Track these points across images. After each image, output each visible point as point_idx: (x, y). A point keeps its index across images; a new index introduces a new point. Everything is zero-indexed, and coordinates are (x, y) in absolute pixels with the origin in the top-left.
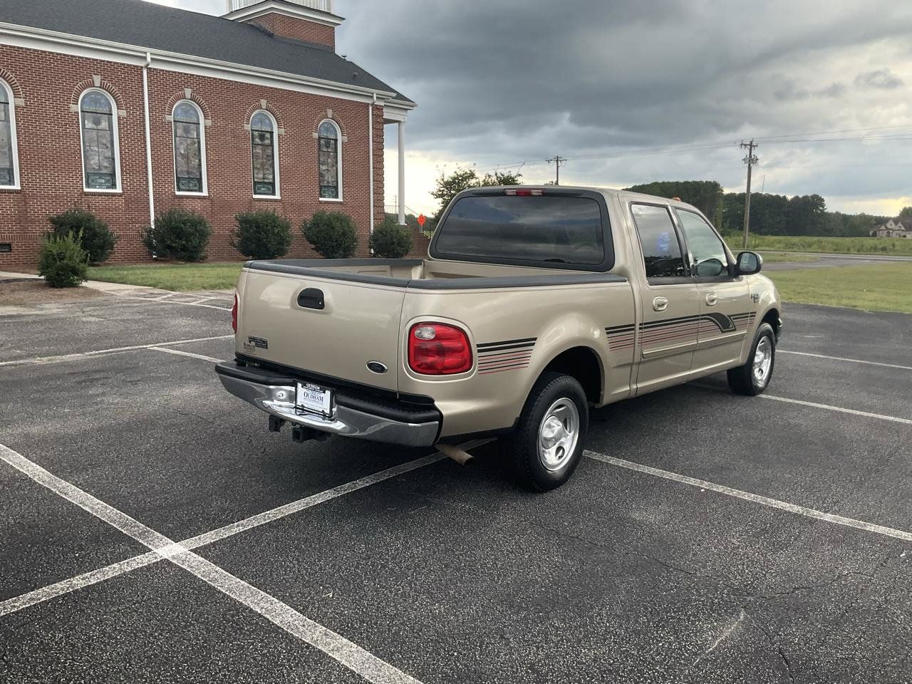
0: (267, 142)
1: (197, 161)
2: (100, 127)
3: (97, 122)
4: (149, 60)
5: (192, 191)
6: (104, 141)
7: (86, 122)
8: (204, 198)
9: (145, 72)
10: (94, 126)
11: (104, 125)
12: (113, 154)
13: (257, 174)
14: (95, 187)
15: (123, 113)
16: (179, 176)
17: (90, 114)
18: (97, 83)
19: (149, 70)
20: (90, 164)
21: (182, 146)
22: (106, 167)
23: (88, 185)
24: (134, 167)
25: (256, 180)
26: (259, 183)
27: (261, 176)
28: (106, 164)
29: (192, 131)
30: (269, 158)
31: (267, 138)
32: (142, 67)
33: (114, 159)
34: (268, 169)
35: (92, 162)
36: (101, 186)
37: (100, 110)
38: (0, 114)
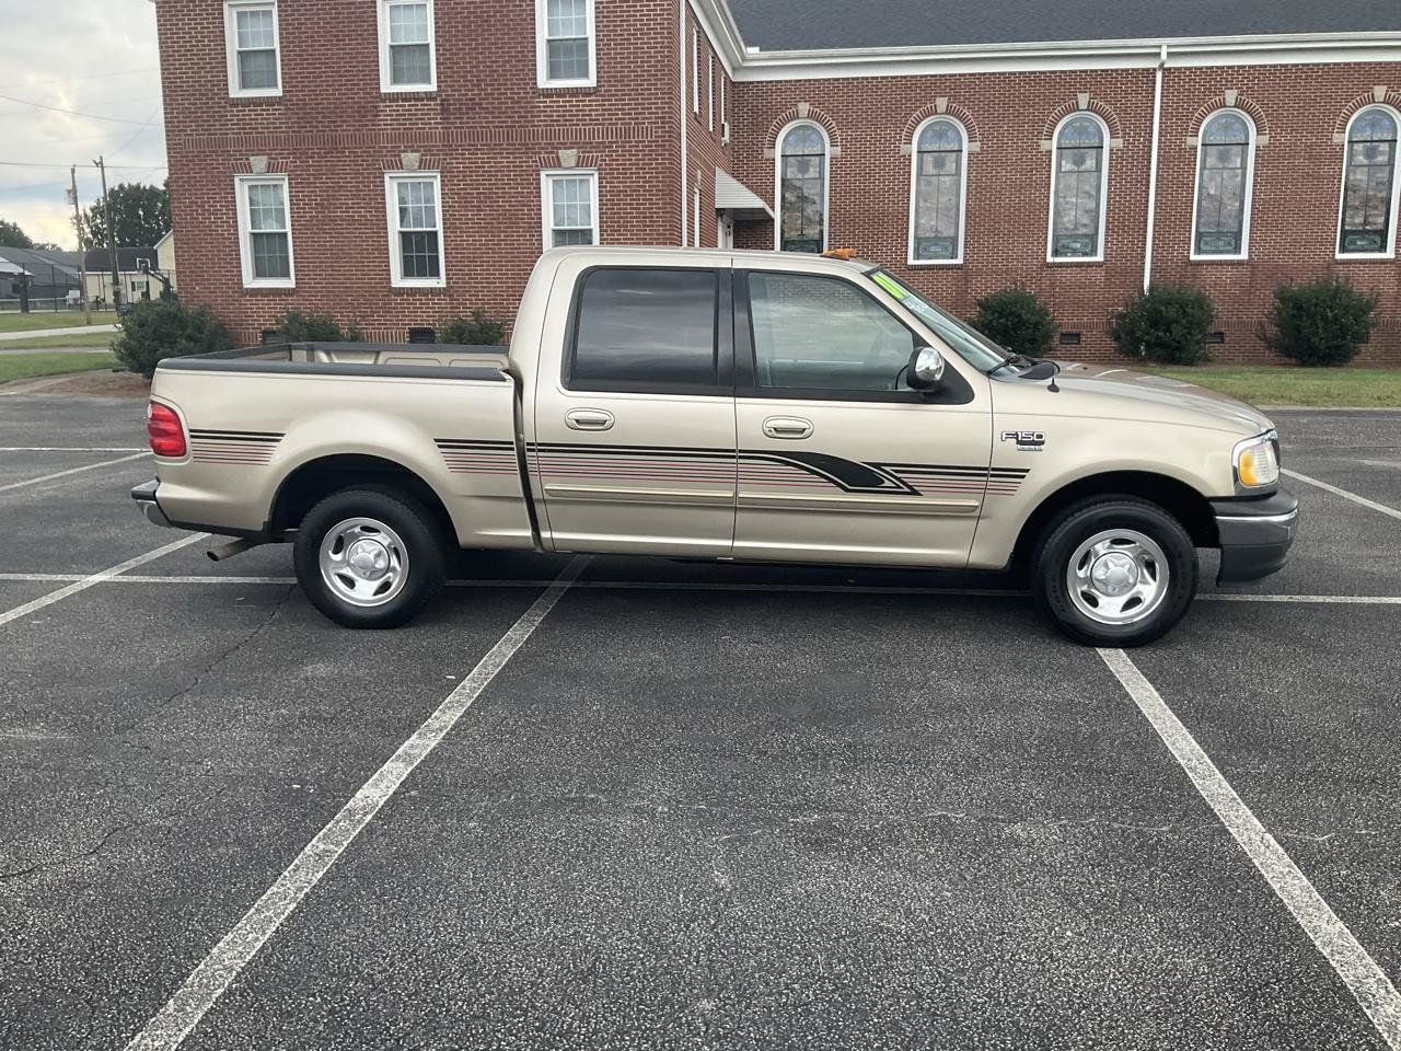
0: (1381, 159)
1: (1237, 204)
2: (1083, 168)
3: (1079, 161)
4: (1164, 56)
5: (1221, 252)
6: (1087, 188)
7: (1063, 163)
8: (1240, 263)
9: (1159, 76)
10: (1075, 168)
11: (1090, 163)
12: (1098, 206)
13: (1352, 217)
14: (1066, 256)
15: (1119, 143)
16: (1202, 230)
17: (1069, 151)
18: (1083, 104)
19: (1167, 71)
20: (1063, 223)
21: (1213, 183)
22: (1085, 225)
23: (1056, 252)
24: (1126, 222)
25: (1347, 228)
26: (1352, 232)
27: (1359, 220)
28: (1086, 221)
29: (1233, 158)
30: (1382, 187)
31: (1383, 153)
32: (1155, 70)
33: (1098, 213)
34: (1376, 208)
35: (1066, 219)
36: (1075, 252)
37: (1087, 143)
38: (950, 167)
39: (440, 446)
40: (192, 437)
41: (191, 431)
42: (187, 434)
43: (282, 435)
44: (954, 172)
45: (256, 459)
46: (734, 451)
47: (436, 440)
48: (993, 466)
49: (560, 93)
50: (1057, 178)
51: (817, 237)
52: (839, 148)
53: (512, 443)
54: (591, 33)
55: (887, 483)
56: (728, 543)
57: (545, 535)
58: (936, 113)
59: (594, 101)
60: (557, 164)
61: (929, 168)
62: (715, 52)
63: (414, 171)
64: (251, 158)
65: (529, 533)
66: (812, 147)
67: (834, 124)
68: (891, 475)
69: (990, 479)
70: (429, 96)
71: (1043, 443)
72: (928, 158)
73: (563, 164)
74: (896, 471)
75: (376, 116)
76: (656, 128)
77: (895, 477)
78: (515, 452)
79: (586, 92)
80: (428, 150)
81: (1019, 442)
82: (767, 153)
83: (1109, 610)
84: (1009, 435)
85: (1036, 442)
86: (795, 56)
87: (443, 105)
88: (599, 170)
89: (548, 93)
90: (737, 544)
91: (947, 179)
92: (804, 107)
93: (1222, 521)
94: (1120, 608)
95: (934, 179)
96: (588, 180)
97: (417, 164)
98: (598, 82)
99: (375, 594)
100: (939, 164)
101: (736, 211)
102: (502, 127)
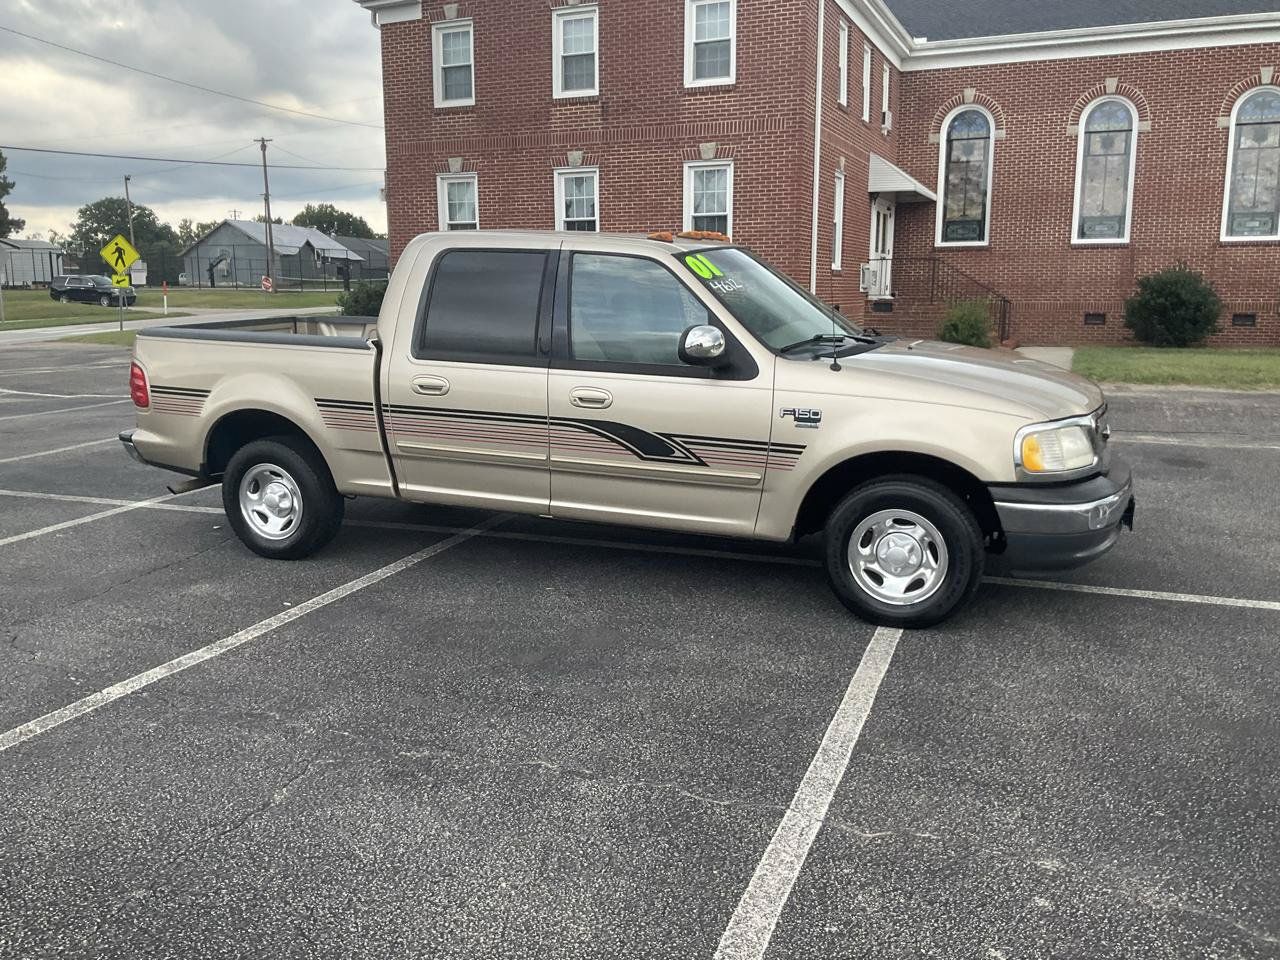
2: (1264, 144)
3: (1261, 137)
6: (1268, 165)
7: (1243, 139)
10: (1256, 145)
11: (1273, 139)
14: (1242, 234)
17: (1250, 127)
18: (1266, 79)
20: (1240, 201)
22: (1265, 203)
23: (1231, 231)
28: (1265, 199)
35: (1243, 197)
36: (1252, 231)
37: (1270, 118)
38: (1119, 146)
39: (319, 405)
40: (152, 391)
41: (152, 386)
42: (148, 387)
43: (209, 392)
44: (1123, 152)
45: (194, 411)
46: (545, 418)
47: (316, 400)
48: (772, 441)
49: (703, 91)
50: (1235, 156)
51: (979, 217)
52: (1004, 131)
53: (372, 404)
54: (732, 35)
55: (677, 453)
56: (546, 502)
57: (402, 486)
58: (1105, 94)
59: (733, 97)
60: (698, 156)
61: (1097, 148)
62: (873, 45)
63: (576, 167)
64: (450, 160)
65: (390, 484)
66: (978, 130)
67: (1000, 108)
68: (680, 445)
69: (771, 453)
70: (592, 100)
71: (819, 420)
72: (1096, 138)
73: (703, 156)
74: (685, 442)
75: (548, 120)
76: (788, 119)
77: (683, 447)
78: (374, 412)
79: (726, 89)
80: (590, 148)
81: (796, 419)
82: (932, 138)
83: (893, 590)
84: (787, 412)
85: (810, 419)
86: (961, 44)
87: (603, 107)
88: (734, 160)
89: (693, 92)
90: (553, 503)
91: (1116, 158)
92: (970, 93)
93: (1002, 508)
94: (903, 590)
95: (1102, 159)
96: (725, 170)
97: (580, 161)
98: (737, 79)
99: (282, 530)
100: (1107, 144)
101: (898, 194)
102: (651, 125)
